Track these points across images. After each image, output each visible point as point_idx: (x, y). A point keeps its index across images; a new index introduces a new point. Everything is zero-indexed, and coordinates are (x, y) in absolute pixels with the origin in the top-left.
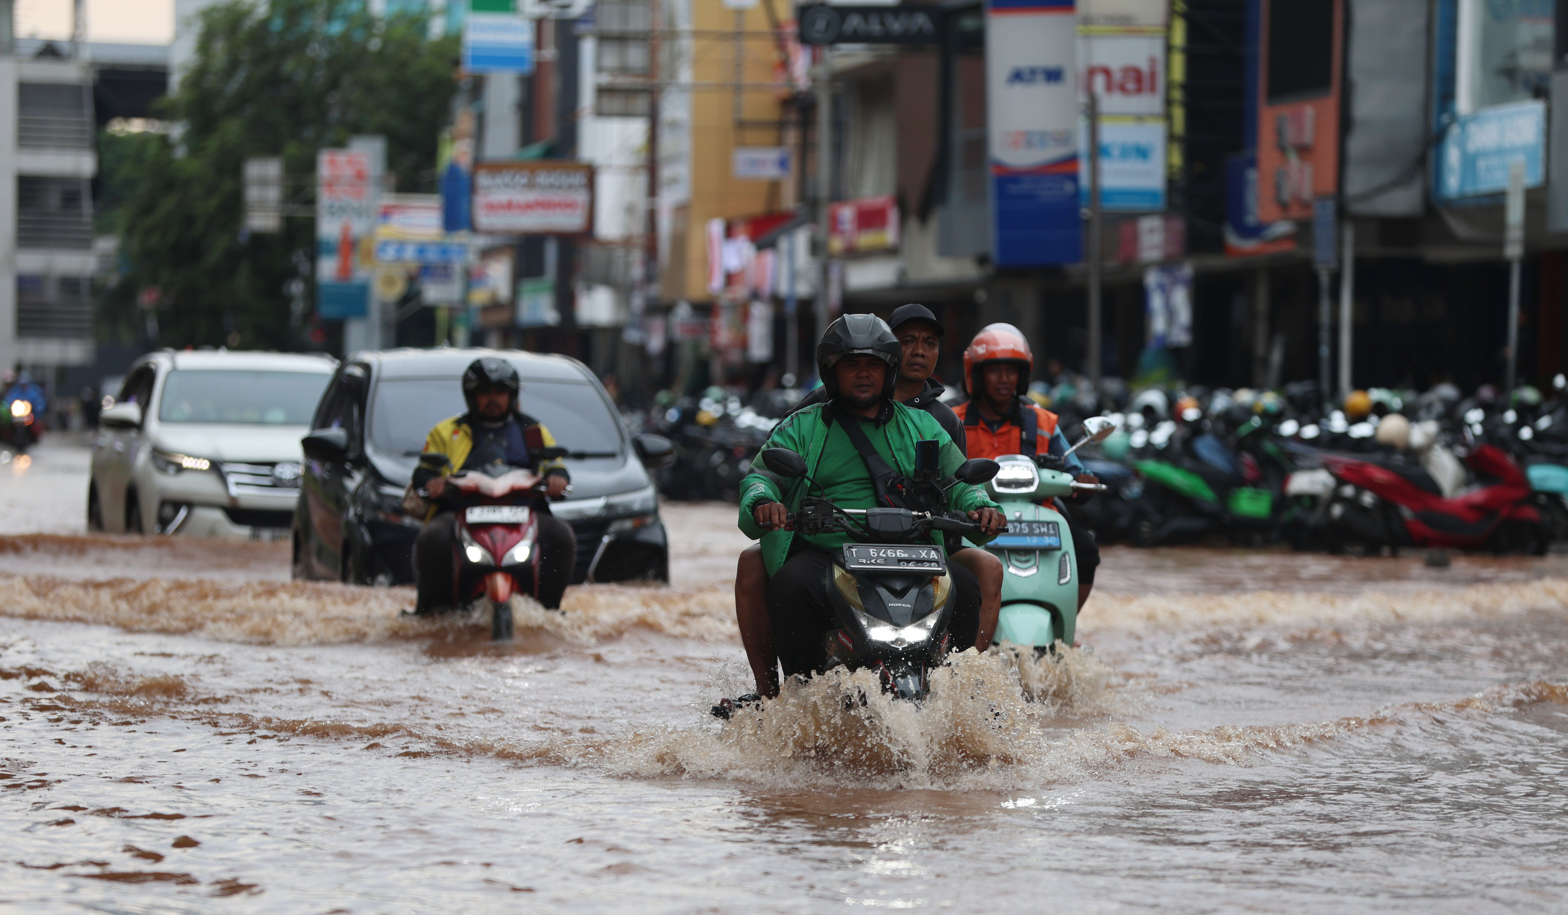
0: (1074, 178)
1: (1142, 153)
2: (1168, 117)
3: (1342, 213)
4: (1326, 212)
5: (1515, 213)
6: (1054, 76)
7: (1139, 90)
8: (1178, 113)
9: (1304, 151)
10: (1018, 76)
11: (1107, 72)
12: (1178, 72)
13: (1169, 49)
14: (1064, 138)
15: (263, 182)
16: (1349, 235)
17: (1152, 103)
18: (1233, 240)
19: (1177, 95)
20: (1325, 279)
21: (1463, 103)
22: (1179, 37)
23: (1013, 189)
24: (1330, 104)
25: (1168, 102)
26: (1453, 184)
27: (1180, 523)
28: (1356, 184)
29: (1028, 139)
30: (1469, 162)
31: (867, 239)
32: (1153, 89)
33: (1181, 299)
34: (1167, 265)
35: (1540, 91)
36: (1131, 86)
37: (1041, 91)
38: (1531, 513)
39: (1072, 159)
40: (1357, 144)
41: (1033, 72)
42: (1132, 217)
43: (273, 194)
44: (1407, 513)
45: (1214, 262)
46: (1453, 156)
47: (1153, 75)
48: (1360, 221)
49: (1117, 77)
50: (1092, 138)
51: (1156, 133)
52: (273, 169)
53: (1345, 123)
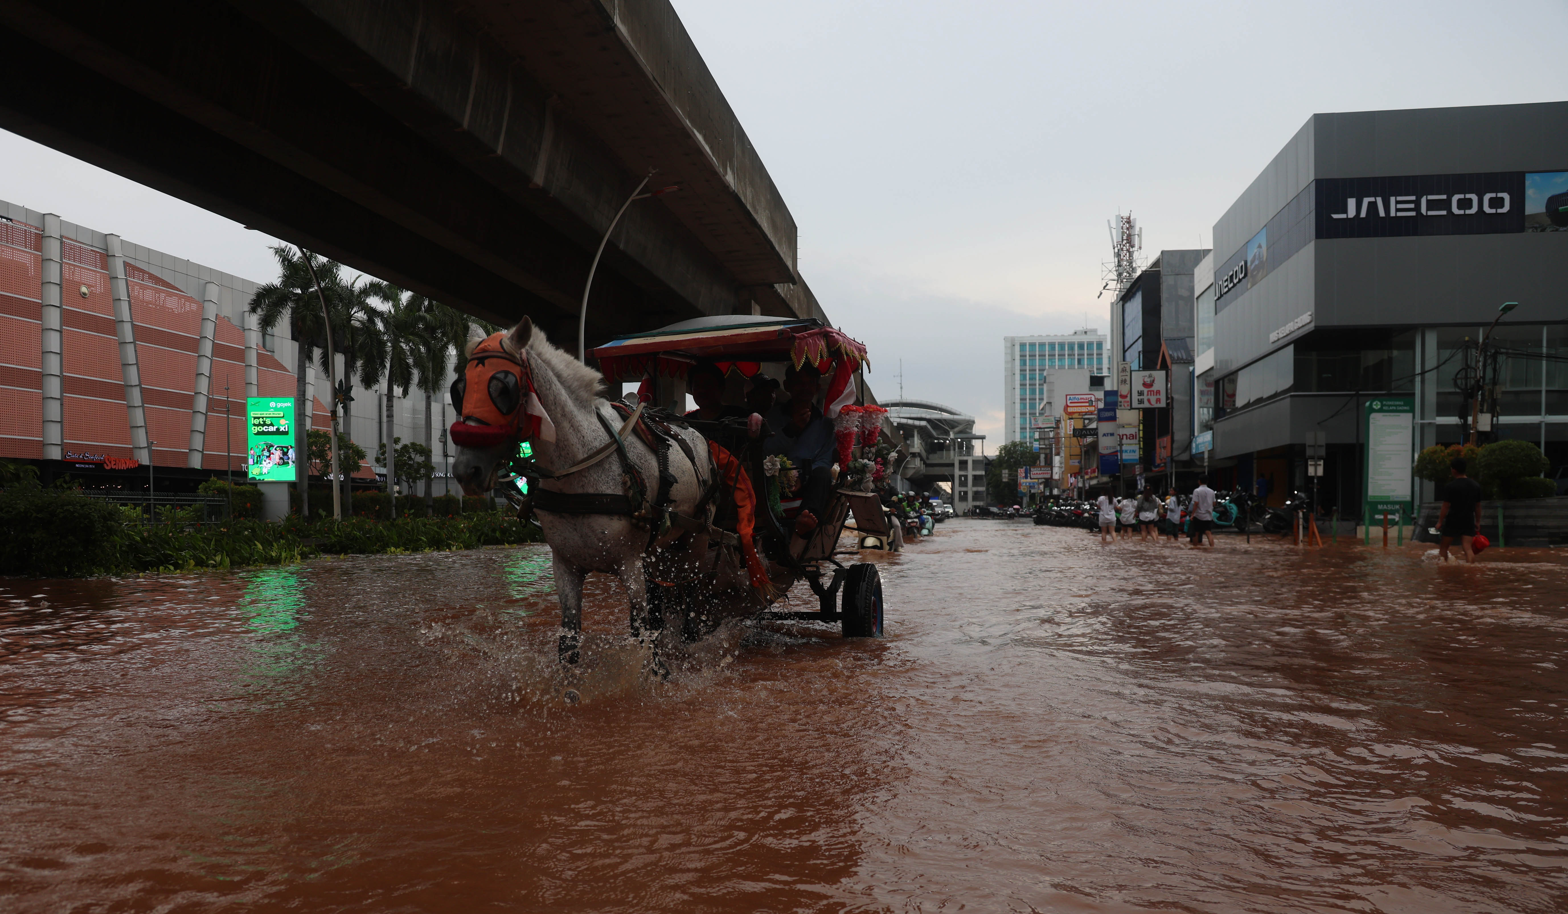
0: (1118, 456)
1: (1134, 451)
2: (1139, 444)
3: (1172, 460)
4: (1169, 460)
5: (1206, 456)
6: (1112, 435)
7: (1132, 438)
8: (1141, 443)
9: (1164, 448)
10: (1104, 435)
11: (1126, 435)
12: (1141, 435)
13: (1139, 430)
14: (1114, 447)
16: (1174, 464)
17: (1136, 441)
18: (1154, 469)
19: (1141, 440)
21: (1196, 434)
22: (1141, 428)
23: (1104, 458)
24: (1169, 437)
25: (1139, 441)
26: (1194, 451)
28: (1175, 453)
29: (1107, 448)
30: (1197, 446)
31: (1093, 475)
32: (1135, 438)
33: (1143, 481)
34: (1140, 474)
35: (1211, 429)
37: (1110, 438)
39: (1117, 451)
40: (1175, 446)
41: (1108, 434)
42: (1133, 465)
45: (1150, 474)
46: (1194, 445)
47: (1135, 435)
48: (1177, 462)
49: (1128, 436)
50: (1121, 448)
51: (1136, 448)
52: (1007, 471)
53: (1173, 441)
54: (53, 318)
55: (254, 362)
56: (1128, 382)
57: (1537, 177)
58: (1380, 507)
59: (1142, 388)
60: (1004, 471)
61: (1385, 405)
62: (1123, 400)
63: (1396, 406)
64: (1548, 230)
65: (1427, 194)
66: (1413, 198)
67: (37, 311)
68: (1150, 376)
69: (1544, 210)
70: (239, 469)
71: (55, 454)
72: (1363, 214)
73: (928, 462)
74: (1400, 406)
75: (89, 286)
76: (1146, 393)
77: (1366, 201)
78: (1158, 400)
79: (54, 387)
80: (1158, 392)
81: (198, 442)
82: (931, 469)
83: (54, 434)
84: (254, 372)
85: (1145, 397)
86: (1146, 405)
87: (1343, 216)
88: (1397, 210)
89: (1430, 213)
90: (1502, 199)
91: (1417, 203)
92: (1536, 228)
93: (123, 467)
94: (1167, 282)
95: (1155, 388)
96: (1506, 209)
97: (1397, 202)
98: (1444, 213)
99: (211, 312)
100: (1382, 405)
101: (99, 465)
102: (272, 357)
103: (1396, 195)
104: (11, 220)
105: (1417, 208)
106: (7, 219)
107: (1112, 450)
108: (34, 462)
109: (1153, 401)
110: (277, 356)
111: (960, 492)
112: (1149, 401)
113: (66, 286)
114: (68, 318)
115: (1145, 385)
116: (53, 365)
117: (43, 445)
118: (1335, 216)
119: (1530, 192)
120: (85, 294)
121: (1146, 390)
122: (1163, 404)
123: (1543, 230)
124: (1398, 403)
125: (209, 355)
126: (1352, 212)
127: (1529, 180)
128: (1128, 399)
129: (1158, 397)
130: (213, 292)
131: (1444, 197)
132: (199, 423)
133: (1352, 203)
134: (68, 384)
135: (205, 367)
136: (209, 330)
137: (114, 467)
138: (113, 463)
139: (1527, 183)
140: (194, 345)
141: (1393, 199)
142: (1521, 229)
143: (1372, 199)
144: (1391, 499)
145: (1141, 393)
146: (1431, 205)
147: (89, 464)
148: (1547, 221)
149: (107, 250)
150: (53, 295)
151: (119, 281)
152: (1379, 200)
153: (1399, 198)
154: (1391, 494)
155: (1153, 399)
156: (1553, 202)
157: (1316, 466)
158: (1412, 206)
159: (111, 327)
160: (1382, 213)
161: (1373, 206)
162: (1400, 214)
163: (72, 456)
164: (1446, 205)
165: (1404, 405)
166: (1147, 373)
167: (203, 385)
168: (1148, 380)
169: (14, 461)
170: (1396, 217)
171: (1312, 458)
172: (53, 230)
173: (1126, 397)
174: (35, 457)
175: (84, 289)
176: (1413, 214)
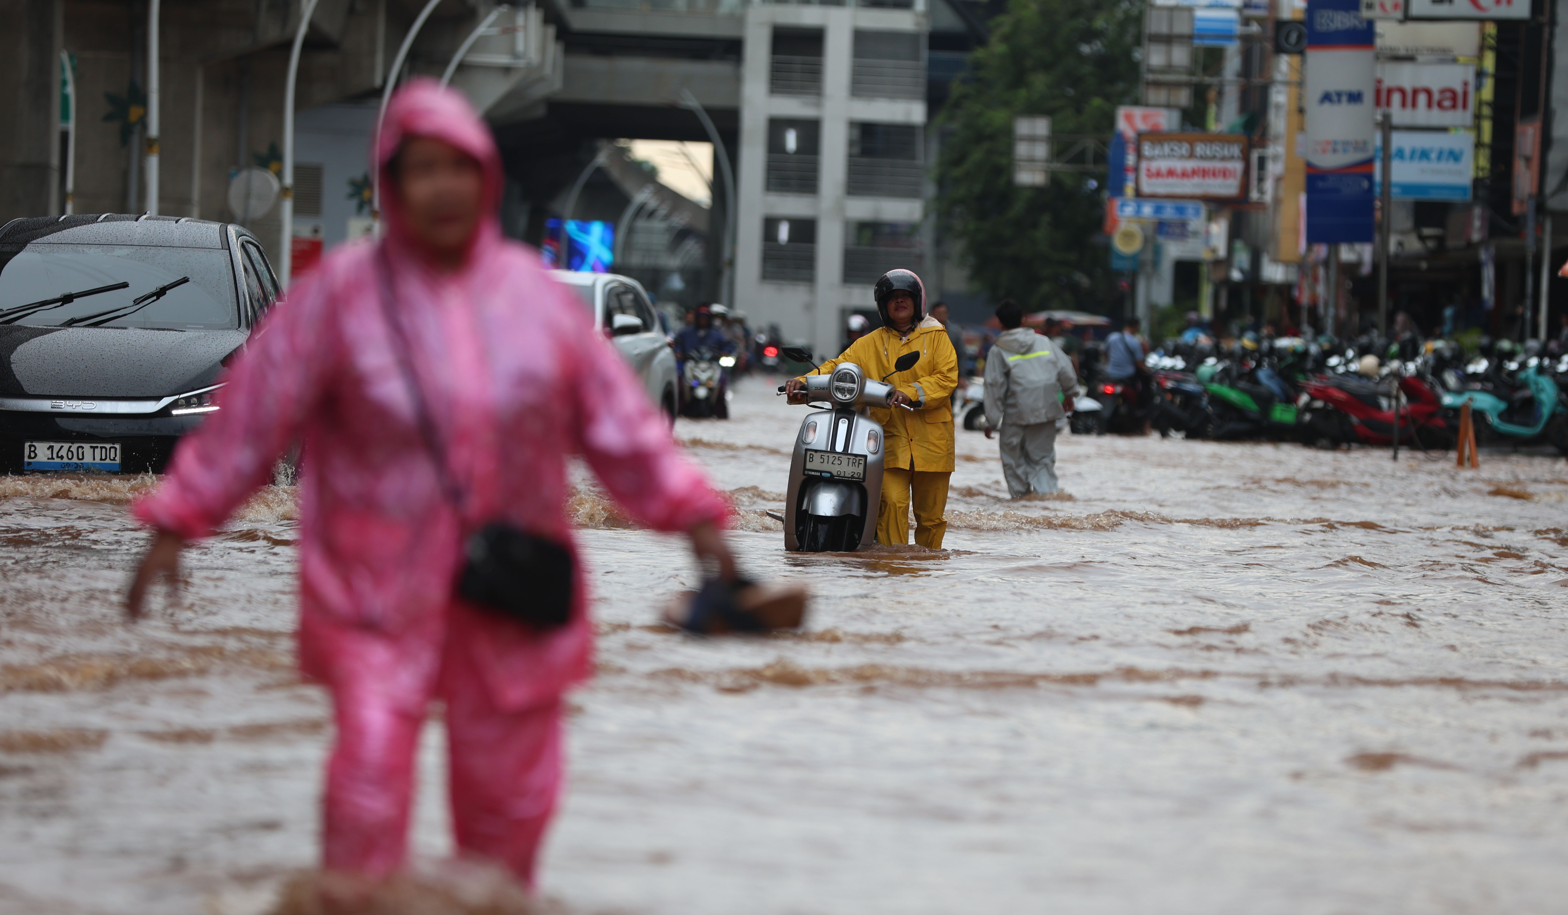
0: (1370, 177)
1: (1454, 156)
2: (1478, 128)
6: (1355, 97)
7: (1454, 106)
8: (1487, 126)
10: (1327, 98)
11: (1429, 92)
12: (1487, 92)
13: (1480, 74)
14: (1361, 146)
15: (1032, 139)
16: (1548, 226)
17: (1462, 117)
19: (1486, 111)
20: (1530, 259)
22: (1489, 64)
23: (1321, 184)
24: (1539, 124)
25: (1478, 117)
27: (1232, 426)
29: (1334, 147)
32: (1465, 106)
36: (1447, 103)
37: (1345, 109)
38: (1439, 422)
39: (1369, 163)
41: (1339, 95)
43: (1041, 151)
44: (1354, 419)
47: (1465, 94)
49: (1436, 97)
50: (1386, 142)
51: (1463, 140)
52: (1041, 126)
60: (1024, 127)
73: (579, 21)
82: (597, 65)
111: (770, 224)
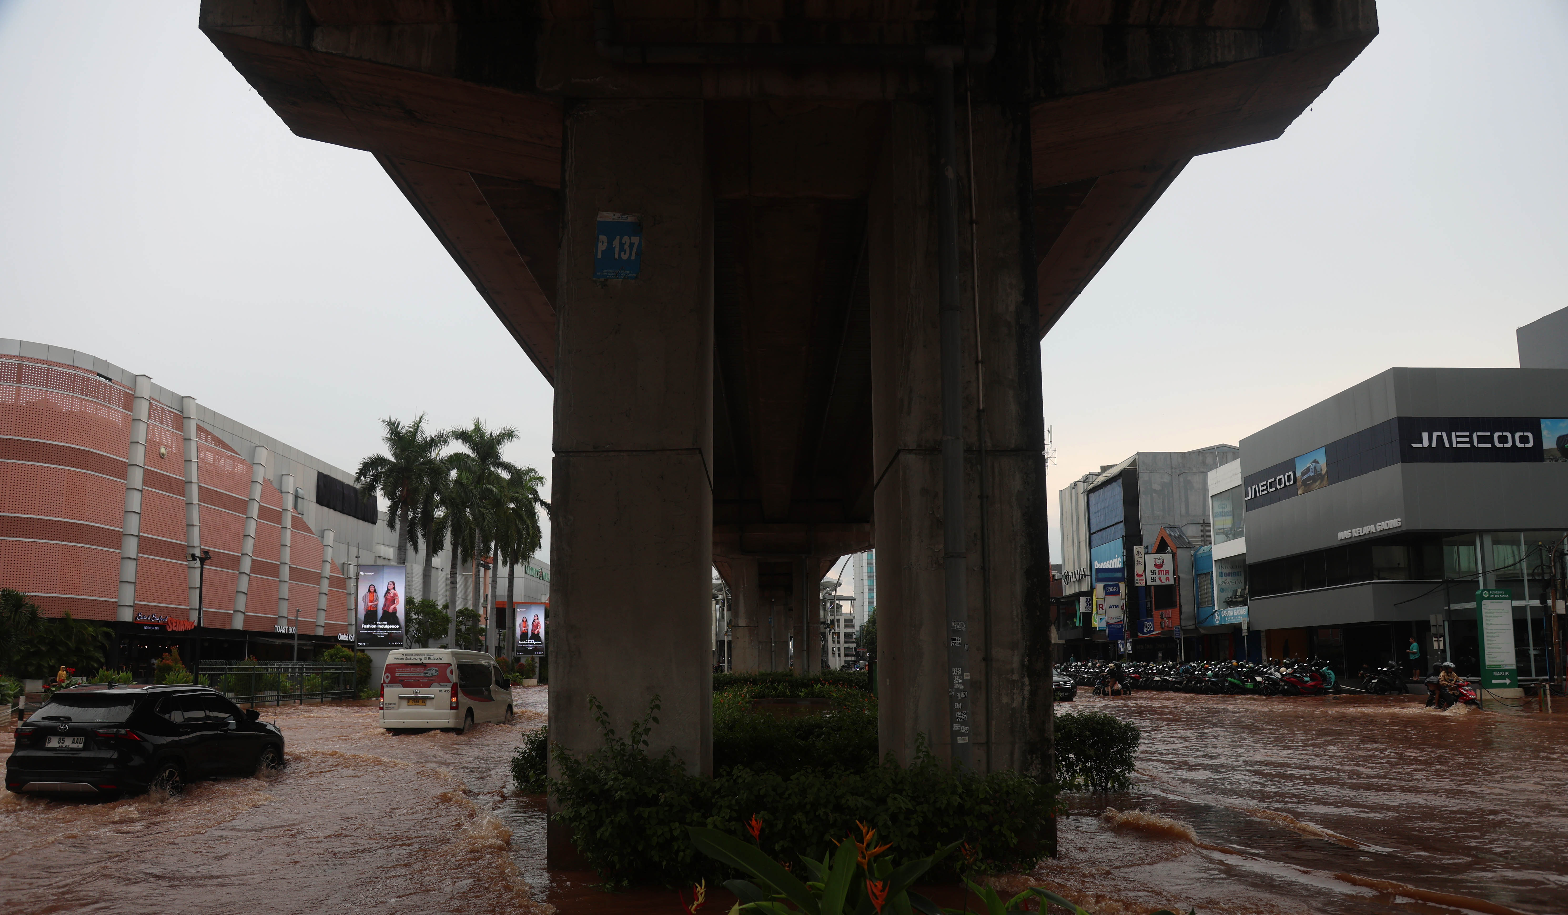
3: (1181, 629)
5: (1245, 627)
14: (1120, 617)
18: (1140, 635)
21: (1217, 608)
26: (1217, 622)
28: (1186, 623)
29: (1113, 618)
30: (1223, 618)
33: (1129, 645)
35: (1245, 604)
40: (1183, 617)
46: (1217, 617)
48: (1188, 631)
53: (1181, 613)
54: (137, 478)
55: (289, 526)
56: (1143, 563)
57: (1548, 422)
58: (1495, 674)
59: (1154, 568)
61: (1492, 594)
62: (1139, 578)
63: (1499, 594)
64: (1560, 461)
65: (1477, 432)
66: (1468, 434)
67: (121, 470)
68: (1160, 558)
69: (1555, 446)
70: (272, 631)
71: (127, 616)
72: (1434, 445)
74: (1502, 594)
75: (166, 447)
76: (1157, 573)
77: (1435, 435)
78: (1167, 579)
79: (131, 547)
80: (1167, 572)
81: (241, 603)
83: (128, 595)
84: (288, 533)
85: (1157, 576)
86: (1158, 583)
87: (1420, 446)
88: (1458, 442)
89: (1481, 446)
90: (1527, 437)
91: (1471, 437)
92: (1552, 459)
93: (182, 628)
94: (1143, 478)
95: (1164, 568)
96: (1531, 444)
97: (1457, 437)
98: (1490, 446)
99: (260, 475)
100: (1490, 594)
101: (163, 627)
102: (302, 519)
103: (1456, 432)
104: (110, 380)
105: (1471, 442)
106: (106, 378)
107: (1118, 620)
108: (107, 624)
109: (1164, 580)
110: (305, 519)
112: (1160, 579)
113: (152, 446)
114: (150, 478)
115: (1156, 565)
116: (133, 525)
117: (116, 606)
118: (1414, 446)
119: (1545, 433)
120: (163, 454)
121: (1157, 570)
122: (1171, 582)
123: (1556, 461)
124: (1500, 592)
125: (255, 517)
126: (1426, 443)
127: (1544, 424)
128: (1143, 577)
129: (1167, 576)
130: (262, 455)
131: (1489, 434)
132: (244, 584)
133: (1425, 436)
134: (145, 545)
135: (252, 528)
136: (257, 494)
137: (174, 629)
138: (174, 624)
139: (1542, 426)
140: (242, 506)
141: (1453, 434)
142: (1542, 460)
143: (1439, 434)
144: (1502, 668)
145: (1153, 573)
146: (1481, 439)
147: (154, 625)
148: (1558, 454)
149: (182, 412)
150: (139, 455)
151: (192, 442)
152: (1444, 434)
153: (1458, 434)
154: (1502, 663)
155: (1163, 577)
156: (1561, 440)
157: (1438, 641)
158: (1467, 440)
159: (180, 487)
160: (1447, 445)
161: (1440, 438)
162: (1459, 445)
163: (143, 618)
164: (1490, 440)
165: (1504, 594)
166: (1158, 556)
167: (249, 546)
168: (1158, 562)
169: (92, 622)
170: (1457, 448)
171: (1435, 635)
172: (144, 391)
173: (1141, 575)
174: (110, 619)
175: (163, 450)
176: (1468, 446)
